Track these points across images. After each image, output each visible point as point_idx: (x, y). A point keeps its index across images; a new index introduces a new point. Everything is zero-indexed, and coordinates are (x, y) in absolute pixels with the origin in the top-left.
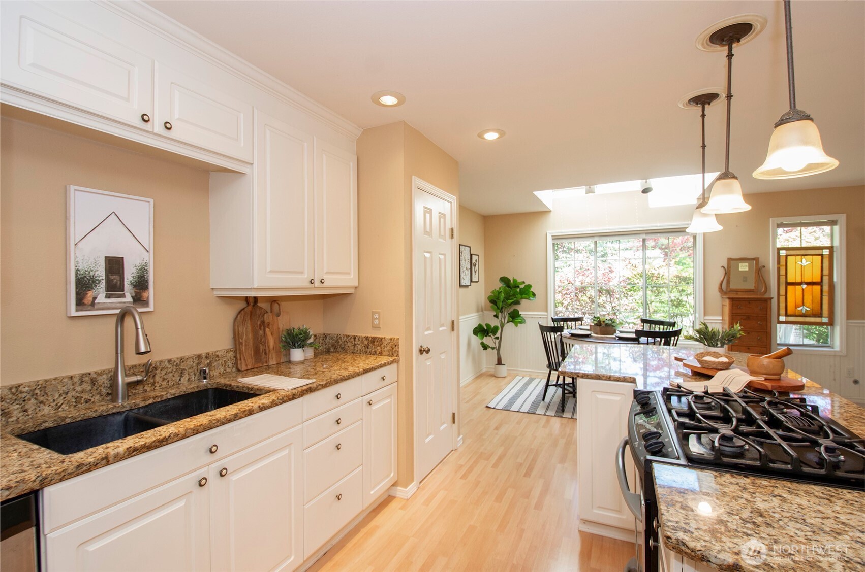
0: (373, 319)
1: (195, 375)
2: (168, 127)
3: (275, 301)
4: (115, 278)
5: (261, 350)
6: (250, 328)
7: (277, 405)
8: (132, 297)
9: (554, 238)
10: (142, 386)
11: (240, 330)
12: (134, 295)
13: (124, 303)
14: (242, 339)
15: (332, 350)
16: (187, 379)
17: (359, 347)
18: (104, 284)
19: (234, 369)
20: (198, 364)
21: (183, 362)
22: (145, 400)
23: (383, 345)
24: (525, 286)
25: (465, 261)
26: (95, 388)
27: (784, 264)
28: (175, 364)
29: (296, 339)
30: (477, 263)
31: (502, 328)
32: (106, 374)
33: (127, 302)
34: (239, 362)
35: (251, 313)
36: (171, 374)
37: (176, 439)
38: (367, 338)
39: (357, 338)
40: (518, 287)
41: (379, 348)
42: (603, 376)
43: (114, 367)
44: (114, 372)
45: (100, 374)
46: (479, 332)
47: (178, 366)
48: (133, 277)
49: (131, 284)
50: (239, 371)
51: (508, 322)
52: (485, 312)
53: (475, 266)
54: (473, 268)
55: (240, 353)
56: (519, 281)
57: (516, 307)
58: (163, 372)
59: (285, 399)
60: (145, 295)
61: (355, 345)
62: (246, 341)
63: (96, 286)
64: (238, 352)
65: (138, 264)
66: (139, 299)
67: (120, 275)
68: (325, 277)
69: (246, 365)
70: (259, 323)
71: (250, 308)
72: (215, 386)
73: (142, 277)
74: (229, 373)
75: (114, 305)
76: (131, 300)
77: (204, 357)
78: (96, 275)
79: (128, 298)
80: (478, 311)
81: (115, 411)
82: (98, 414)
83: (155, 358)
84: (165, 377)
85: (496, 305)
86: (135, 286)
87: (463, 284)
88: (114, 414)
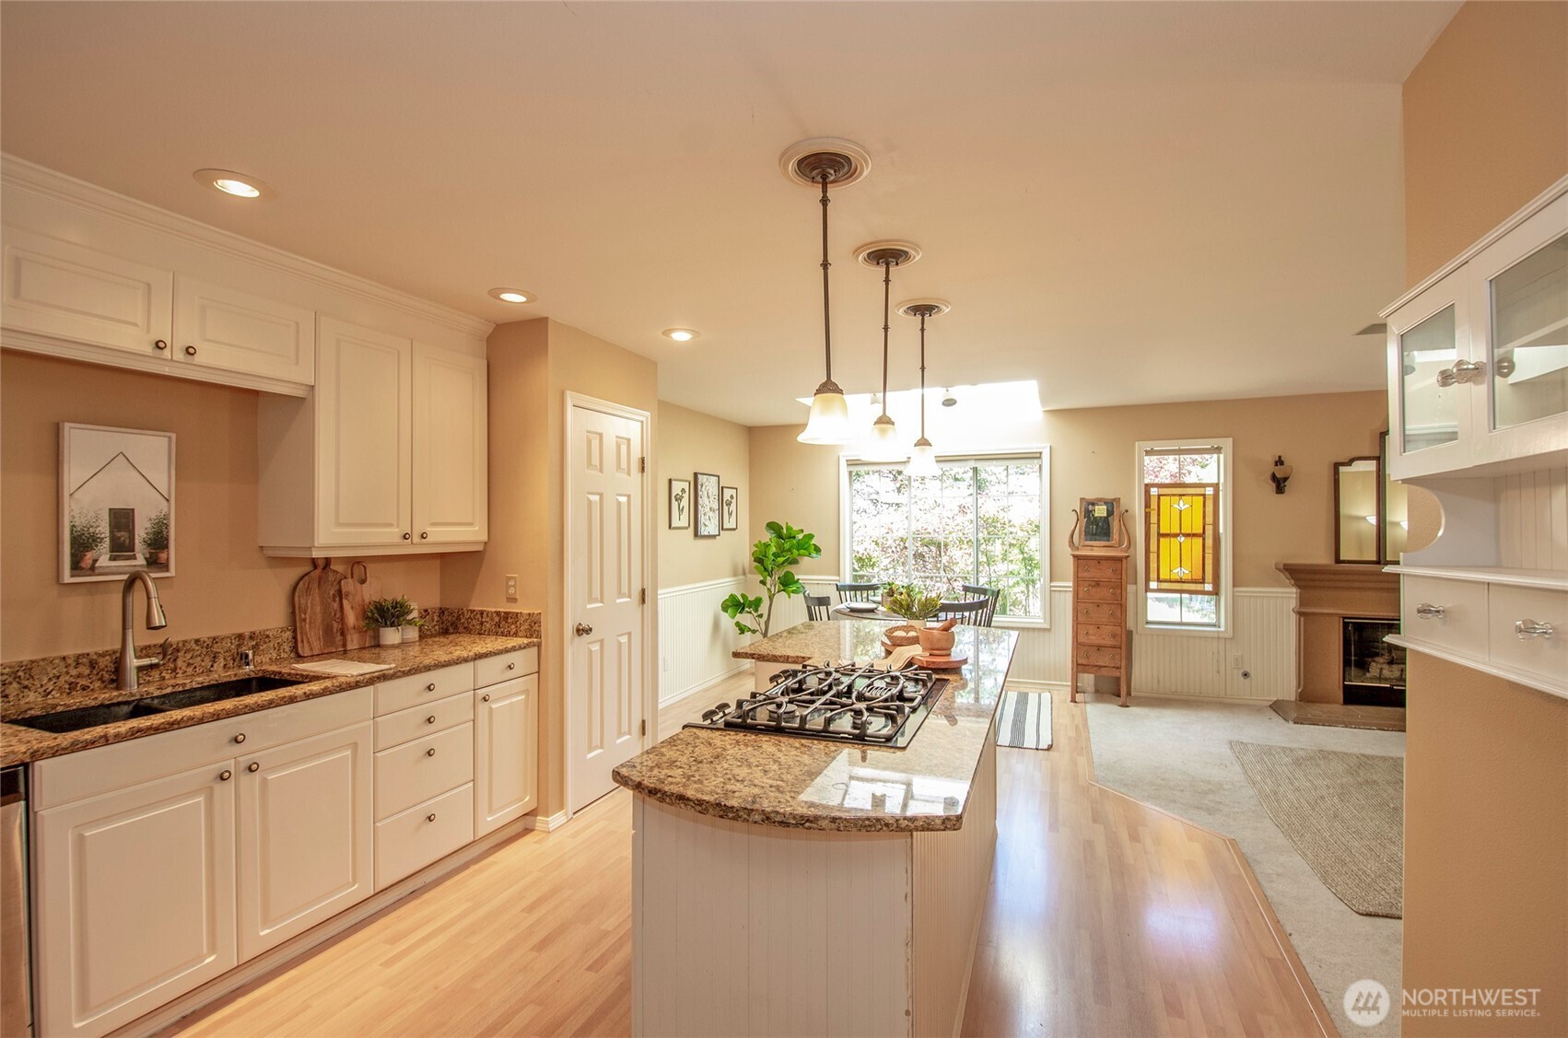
0: (508, 587)
1: (234, 660)
2: (189, 351)
3: (359, 563)
4: (123, 535)
5: (335, 630)
6: (318, 599)
7: (331, 693)
8: (145, 558)
9: (849, 463)
10: (159, 672)
11: (303, 601)
12: (148, 556)
13: (135, 566)
14: (305, 614)
15: (451, 630)
16: (222, 665)
17: (488, 625)
18: (108, 542)
19: (292, 655)
20: (239, 646)
21: (217, 643)
22: (161, 689)
23: (518, 623)
24: (804, 536)
25: (708, 497)
26: (95, 672)
27: (1156, 508)
28: (205, 645)
29: (388, 614)
30: (734, 501)
31: (771, 598)
32: (110, 655)
33: (139, 566)
34: (300, 645)
35: (320, 578)
36: (199, 658)
37: (190, 723)
38: (498, 613)
39: (485, 614)
40: (794, 537)
41: (513, 626)
42: (781, 657)
43: (120, 647)
44: (121, 654)
45: (103, 655)
46: (730, 607)
47: (209, 647)
48: (147, 533)
49: (145, 542)
50: (299, 656)
51: (779, 592)
52: (748, 575)
53: (729, 504)
54: (726, 508)
55: (302, 633)
56: (796, 528)
57: (792, 569)
58: (189, 656)
59: (344, 686)
60: (163, 556)
61: (482, 623)
62: (311, 617)
63: (97, 546)
64: (298, 631)
65: (153, 516)
66: (153, 562)
67: (129, 532)
68: (429, 529)
69: (311, 649)
70: (332, 593)
71: (317, 572)
72: (260, 674)
73: (159, 533)
74: (285, 659)
75: (121, 570)
76: (145, 563)
77: (247, 637)
78: (97, 531)
79: (140, 561)
80: (735, 574)
81: (120, 699)
82: (98, 702)
83: (175, 638)
84: (191, 661)
85: (763, 565)
86: (149, 545)
87: (704, 531)
88: (119, 704)
